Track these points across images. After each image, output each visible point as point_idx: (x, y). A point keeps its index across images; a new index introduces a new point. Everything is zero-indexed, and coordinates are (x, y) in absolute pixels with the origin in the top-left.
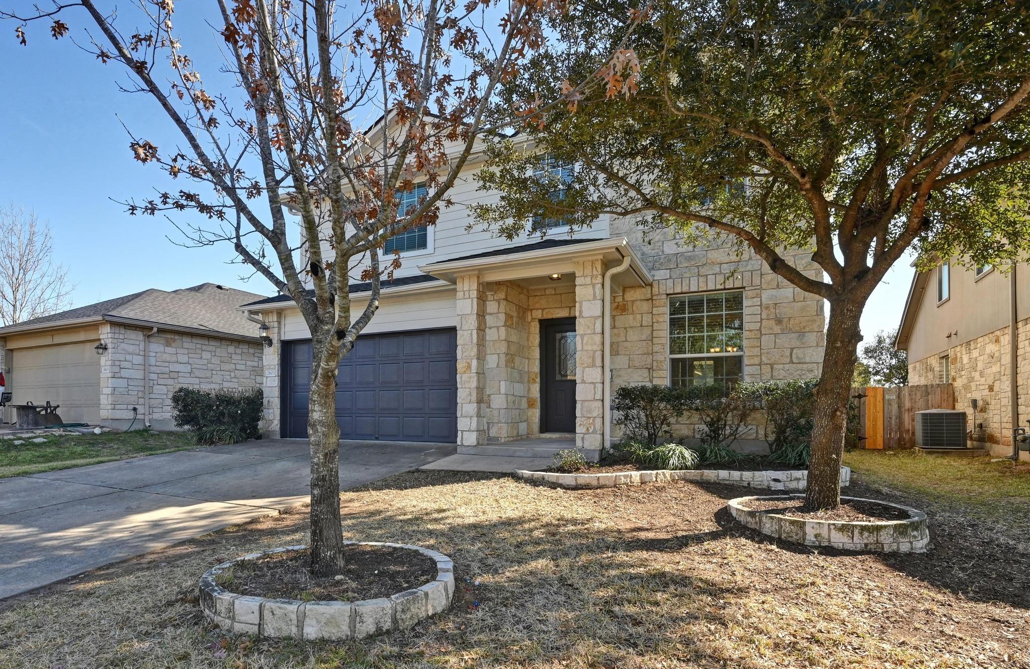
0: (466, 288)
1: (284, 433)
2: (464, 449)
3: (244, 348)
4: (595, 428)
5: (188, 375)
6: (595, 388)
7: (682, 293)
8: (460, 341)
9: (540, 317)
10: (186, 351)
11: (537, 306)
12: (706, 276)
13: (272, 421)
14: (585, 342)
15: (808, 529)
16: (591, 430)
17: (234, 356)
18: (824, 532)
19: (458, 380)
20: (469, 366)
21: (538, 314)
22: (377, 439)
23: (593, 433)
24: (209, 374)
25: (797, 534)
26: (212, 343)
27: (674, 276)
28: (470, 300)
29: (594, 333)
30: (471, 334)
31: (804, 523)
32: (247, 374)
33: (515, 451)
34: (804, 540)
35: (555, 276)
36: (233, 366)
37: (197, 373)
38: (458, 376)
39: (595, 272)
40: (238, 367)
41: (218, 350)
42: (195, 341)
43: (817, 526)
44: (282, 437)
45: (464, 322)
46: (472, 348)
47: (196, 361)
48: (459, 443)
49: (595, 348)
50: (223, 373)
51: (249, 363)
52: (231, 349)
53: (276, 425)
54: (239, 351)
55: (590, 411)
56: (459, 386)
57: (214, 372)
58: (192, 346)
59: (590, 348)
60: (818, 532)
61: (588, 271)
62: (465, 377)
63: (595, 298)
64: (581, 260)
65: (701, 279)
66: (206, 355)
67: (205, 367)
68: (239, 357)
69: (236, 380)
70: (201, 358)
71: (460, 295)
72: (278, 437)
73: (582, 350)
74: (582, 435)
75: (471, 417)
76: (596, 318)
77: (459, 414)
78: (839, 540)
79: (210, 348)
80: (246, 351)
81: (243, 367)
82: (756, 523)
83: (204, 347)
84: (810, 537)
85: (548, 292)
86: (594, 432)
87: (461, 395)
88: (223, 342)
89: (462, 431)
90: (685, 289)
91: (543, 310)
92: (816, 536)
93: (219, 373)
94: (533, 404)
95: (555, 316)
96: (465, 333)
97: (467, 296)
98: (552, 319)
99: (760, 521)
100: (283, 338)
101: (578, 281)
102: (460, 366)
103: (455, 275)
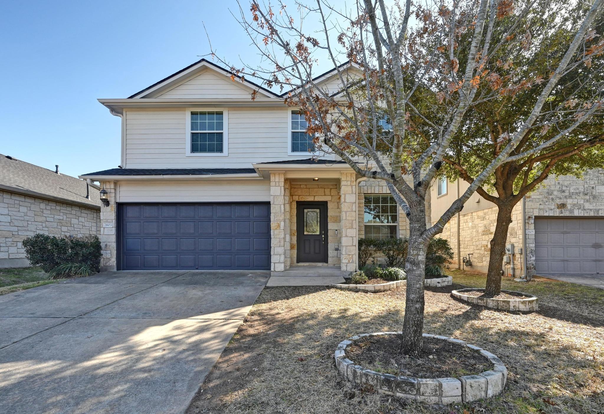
0: (277, 180)
1: (119, 267)
2: (275, 273)
3: (53, 205)
4: (353, 260)
5: (8, 224)
6: (353, 239)
7: (371, 194)
8: (272, 210)
9: (297, 200)
10: (6, 206)
11: (296, 194)
12: (383, 186)
13: (109, 259)
14: (347, 215)
15: (511, 304)
16: (351, 262)
17: (45, 211)
18: (517, 305)
19: (272, 234)
20: (279, 226)
21: (296, 198)
22: (197, 269)
23: (351, 263)
24: (25, 224)
25: (506, 306)
26: (28, 200)
27: (368, 185)
28: (280, 187)
29: (352, 211)
30: (280, 207)
31: (509, 301)
32: (55, 225)
33: (308, 273)
34: (509, 308)
35: (317, 179)
36: (44, 219)
37: (16, 223)
38: (272, 231)
39: (352, 179)
40: (48, 219)
41: (33, 206)
42: (14, 197)
43: (514, 302)
44: (117, 270)
45: (275, 200)
46: (281, 215)
47: (15, 213)
48: (272, 269)
49: (353, 219)
50: (37, 223)
51: (57, 217)
52: (43, 206)
53: (113, 261)
54: (48, 207)
55: (350, 251)
56: (272, 237)
57: (29, 223)
58: (11, 201)
59: (350, 218)
60: (515, 305)
61: (349, 179)
62: (276, 232)
63: (352, 193)
64: (345, 172)
65: (380, 188)
66: (23, 209)
67: (22, 219)
68: (49, 212)
69: (46, 229)
70: (19, 211)
71: (272, 184)
72: (115, 270)
73: (346, 219)
74: (346, 264)
75: (280, 255)
76: (353, 203)
77: (272, 253)
78: (522, 307)
79: (26, 204)
80: (54, 208)
81: (52, 220)
82: (484, 303)
83: (21, 203)
84: (512, 308)
85: (302, 186)
86: (353, 262)
87: (274, 242)
88: (37, 200)
89: (274, 263)
90: (373, 192)
91: (299, 196)
92: (514, 307)
93: (33, 223)
94: (293, 247)
95: (305, 200)
96: (276, 206)
97: (277, 185)
98: (304, 201)
99: (487, 302)
100: (118, 201)
101: (343, 183)
102: (273, 225)
103: (270, 172)
